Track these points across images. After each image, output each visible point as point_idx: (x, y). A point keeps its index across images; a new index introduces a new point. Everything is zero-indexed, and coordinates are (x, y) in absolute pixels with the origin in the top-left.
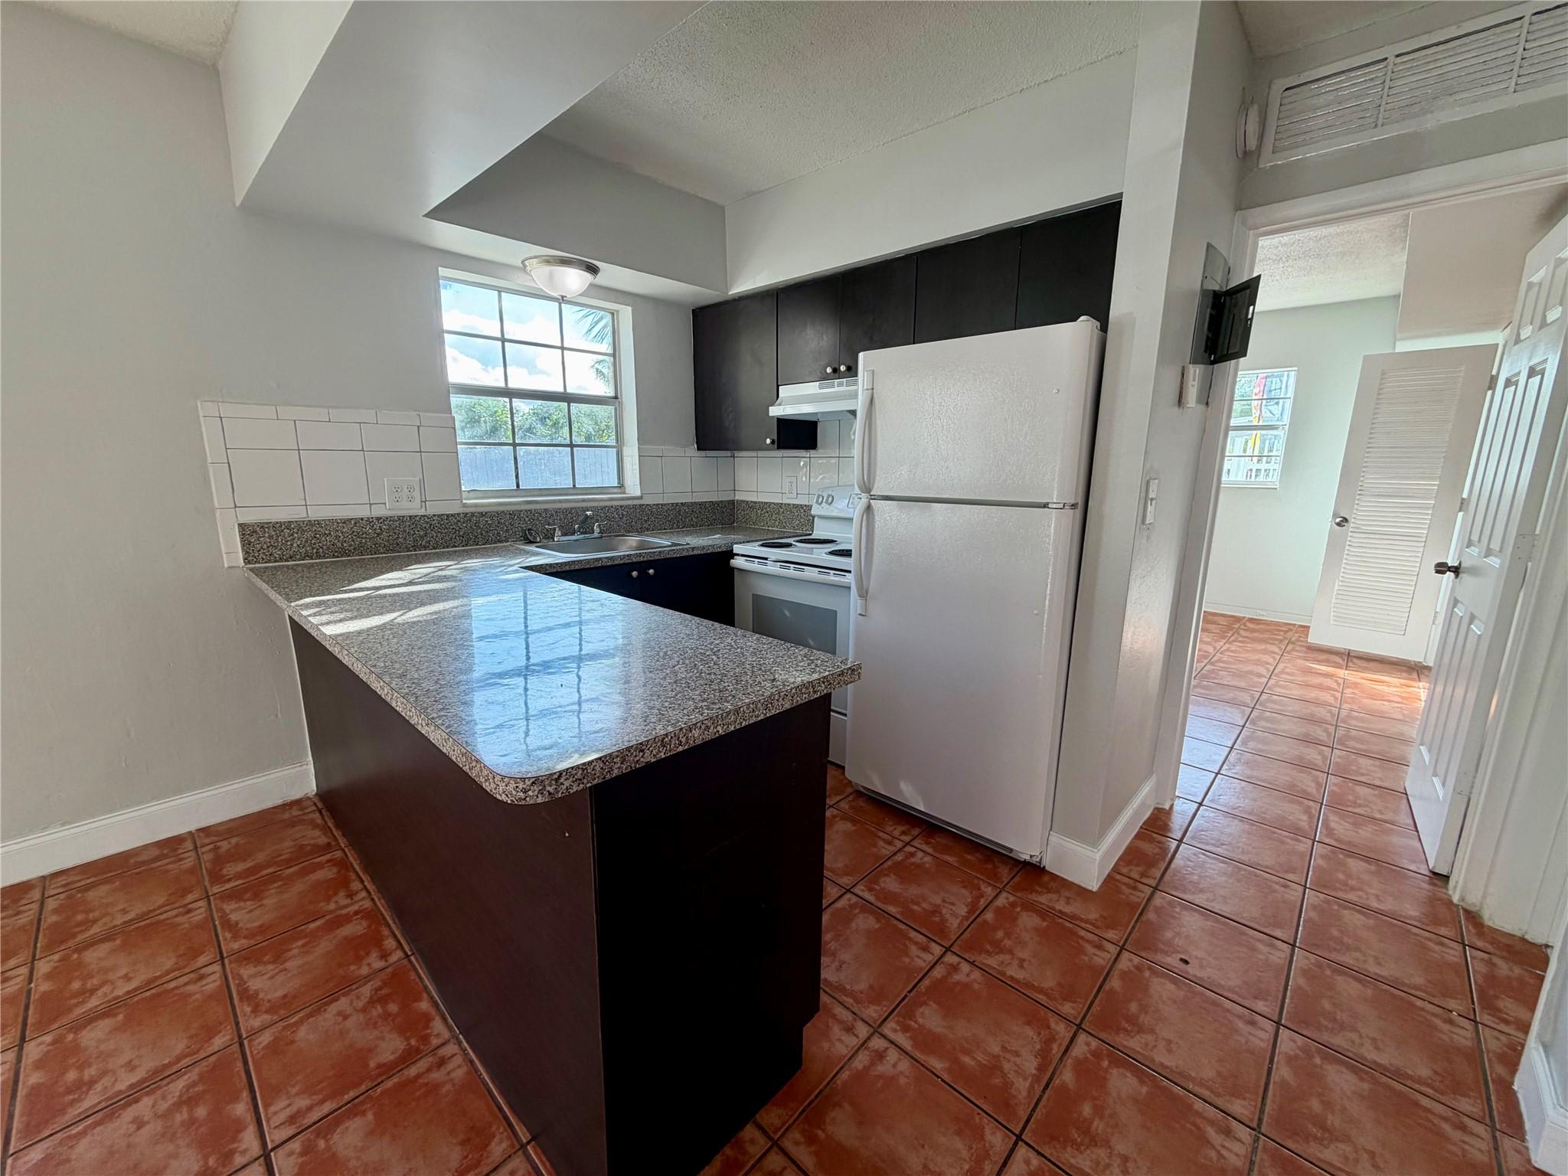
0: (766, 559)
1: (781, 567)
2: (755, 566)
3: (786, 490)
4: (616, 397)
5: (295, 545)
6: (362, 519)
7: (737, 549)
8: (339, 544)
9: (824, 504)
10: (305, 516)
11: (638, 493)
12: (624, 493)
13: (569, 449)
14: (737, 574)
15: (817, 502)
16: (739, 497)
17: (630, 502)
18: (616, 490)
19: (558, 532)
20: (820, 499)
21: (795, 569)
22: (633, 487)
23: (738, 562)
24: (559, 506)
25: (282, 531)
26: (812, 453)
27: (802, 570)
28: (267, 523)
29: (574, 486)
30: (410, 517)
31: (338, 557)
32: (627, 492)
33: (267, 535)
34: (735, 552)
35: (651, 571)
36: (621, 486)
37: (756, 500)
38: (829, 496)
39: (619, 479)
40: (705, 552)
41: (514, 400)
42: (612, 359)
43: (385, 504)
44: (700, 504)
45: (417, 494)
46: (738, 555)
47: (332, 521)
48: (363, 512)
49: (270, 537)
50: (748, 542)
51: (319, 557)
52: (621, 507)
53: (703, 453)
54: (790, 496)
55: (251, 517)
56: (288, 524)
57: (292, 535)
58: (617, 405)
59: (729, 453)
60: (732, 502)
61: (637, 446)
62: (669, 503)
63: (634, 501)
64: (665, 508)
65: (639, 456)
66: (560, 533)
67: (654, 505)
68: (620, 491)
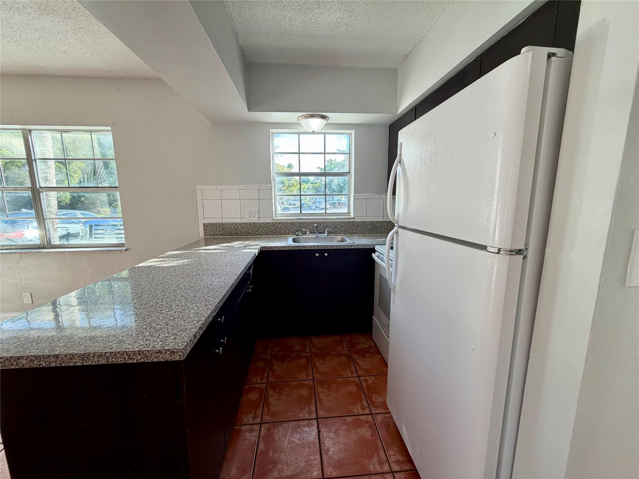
5: (218, 231)
6: (238, 223)
7: (377, 248)
8: (230, 232)
10: (222, 221)
11: (353, 216)
13: (324, 196)
17: (347, 220)
25: (214, 226)
28: (210, 223)
29: (325, 212)
30: (253, 223)
31: (230, 236)
33: (210, 227)
36: (349, 212)
41: (302, 177)
43: (246, 218)
45: (257, 215)
46: (376, 251)
47: (229, 224)
48: (239, 221)
49: (211, 228)
51: (224, 236)
55: (207, 221)
56: (216, 224)
57: (217, 228)
58: (349, 176)
61: (354, 194)
62: (368, 222)
63: (350, 220)
64: (366, 224)
65: (354, 199)
66: (309, 233)
67: (360, 222)
68: (348, 215)
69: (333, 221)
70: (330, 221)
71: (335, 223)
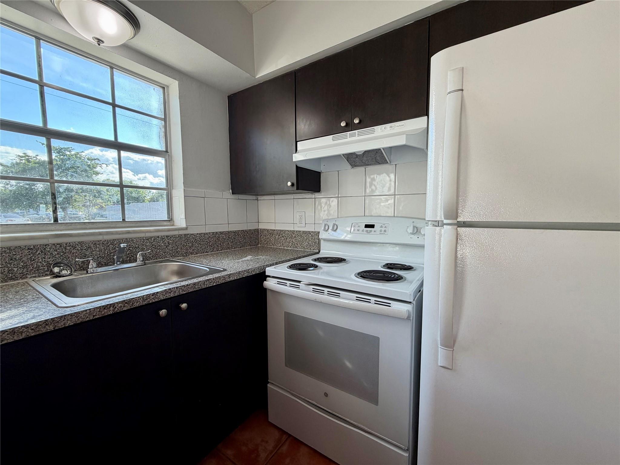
0: (299, 282)
1: (314, 291)
2: (286, 289)
3: (297, 221)
4: (167, 151)
7: (269, 271)
9: (330, 230)
11: (184, 225)
12: (173, 225)
13: (119, 189)
14: (269, 296)
15: (325, 230)
16: (261, 226)
17: (176, 233)
18: (165, 223)
19: (92, 264)
20: (327, 227)
21: (330, 294)
22: (180, 221)
23: (270, 284)
24: (100, 238)
26: (317, 195)
27: (338, 296)
29: (124, 220)
32: (175, 224)
34: (267, 274)
35: (184, 306)
36: (171, 220)
37: (274, 229)
38: (334, 225)
39: (168, 213)
40: (241, 276)
41: (52, 140)
42: (163, 122)
44: (235, 232)
46: (269, 276)
50: (277, 264)
52: (167, 236)
53: (236, 196)
54: (300, 225)
58: (167, 158)
59: (254, 197)
60: (257, 231)
61: (183, 188)
62: (210, 233)
63: (180, 231)
64: (207, 236)
65: (185, 196)
66: (95, 265)
67: (198, 234)
68: (169, 223)
69: (148, 235)
70: (142, 235)
71: (153, 239)
